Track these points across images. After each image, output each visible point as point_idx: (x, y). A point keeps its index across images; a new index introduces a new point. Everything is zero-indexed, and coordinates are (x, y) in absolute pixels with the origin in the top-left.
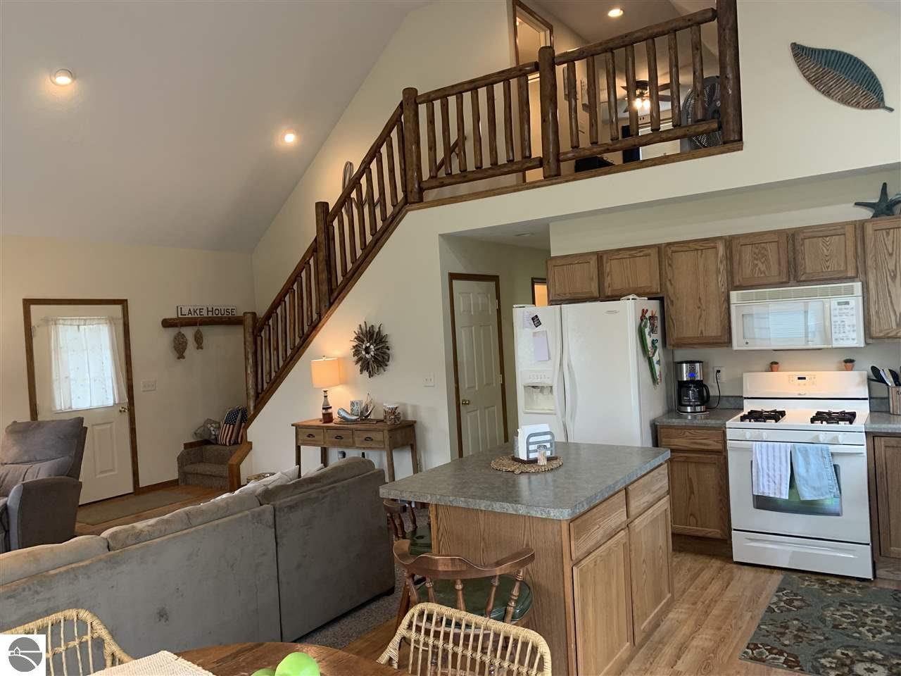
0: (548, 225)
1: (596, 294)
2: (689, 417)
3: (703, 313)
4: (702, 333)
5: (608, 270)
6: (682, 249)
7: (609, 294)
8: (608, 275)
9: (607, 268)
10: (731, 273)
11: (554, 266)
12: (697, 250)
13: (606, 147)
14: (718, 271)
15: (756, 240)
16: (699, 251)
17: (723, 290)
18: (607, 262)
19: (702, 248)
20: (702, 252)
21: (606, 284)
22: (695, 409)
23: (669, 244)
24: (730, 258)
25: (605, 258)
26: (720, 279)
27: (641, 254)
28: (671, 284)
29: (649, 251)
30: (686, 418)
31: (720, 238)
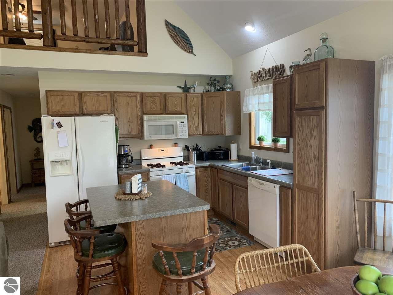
0: (38, 72)
1: (78, 113)
2: (124, 170)
3: (131, 124)
4: (130, 132)
5: (85, 101)
6: (121, 95)
7: (86, 113)
8: (85, 103)
9: (84, 100)
10: (142, 108)
11: (52, 96)
12: (128, 96)
13: (83, 39)
14: (137, 107)
15: (152, 95)
16: (129, 97)
17: (139, 115)
18: (84, 97)
19: (130, 96)
20: (130, 98)
21: (84, 108)
22: (126, 166)
23: (115, 92)
24: (142, 101)
25: (83, 94)
26: (138, 110)
27: (102, 95)
28: (117, 110)
29: (106, 94)
30: (123, 170)
31: (138, 92)
